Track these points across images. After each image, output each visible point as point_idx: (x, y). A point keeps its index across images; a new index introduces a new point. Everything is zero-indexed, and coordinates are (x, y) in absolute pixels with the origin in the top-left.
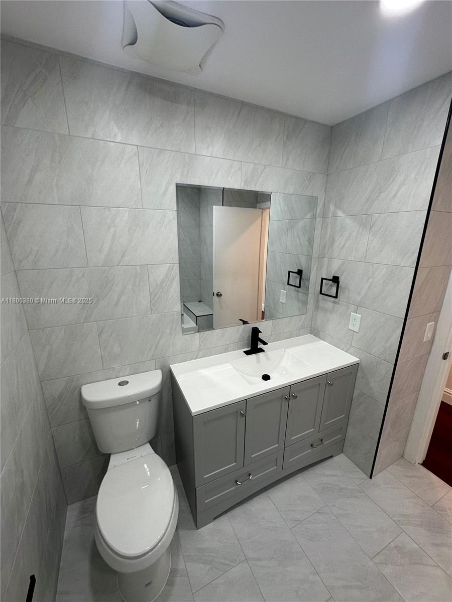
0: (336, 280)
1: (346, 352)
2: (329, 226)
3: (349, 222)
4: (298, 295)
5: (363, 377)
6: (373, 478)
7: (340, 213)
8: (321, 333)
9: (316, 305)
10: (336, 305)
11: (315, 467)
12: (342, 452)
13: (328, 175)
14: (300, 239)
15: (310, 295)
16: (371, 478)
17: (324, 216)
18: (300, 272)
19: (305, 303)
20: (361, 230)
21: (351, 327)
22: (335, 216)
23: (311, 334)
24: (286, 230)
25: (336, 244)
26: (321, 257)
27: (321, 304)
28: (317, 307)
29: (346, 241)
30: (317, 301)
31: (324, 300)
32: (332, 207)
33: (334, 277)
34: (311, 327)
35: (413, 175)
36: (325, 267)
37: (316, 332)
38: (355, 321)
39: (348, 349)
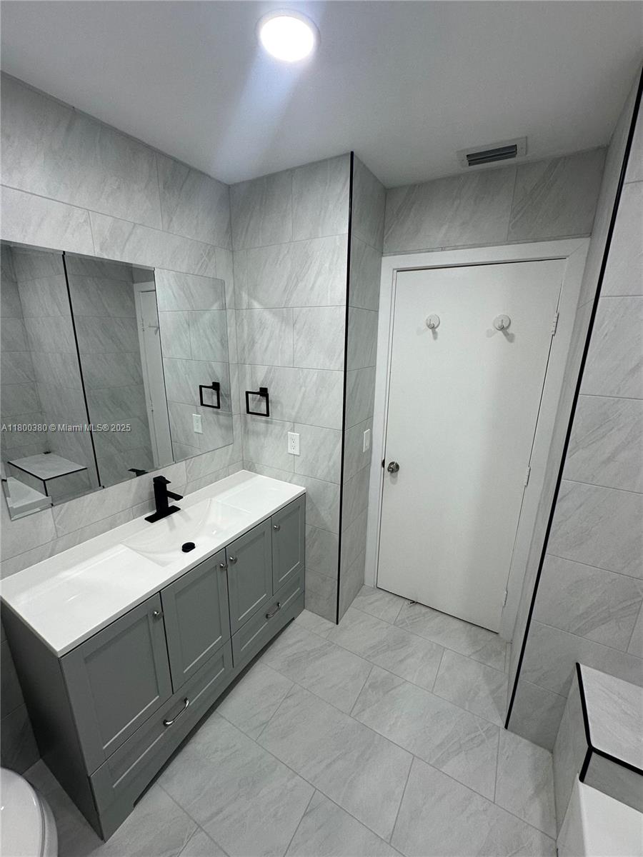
0: (264, 392)
1: (290, 482)
5: (312, 509)
6: (340, 623)
7: (256, 305)
8: (256, 465)
9: (245, 429)
10: (270, 425)
11: (276, 643)
12: (304, 608)
13: (233, 252)
14: (209, 340)
15: (235, 417)
16: (337, 623)
17: (237, 307)
18: (216, 386)
19: (230, 428)
20: (283, 328)
21: (290, 451)
22: (250, 308)
23: (243, 469)
24: (186, 326)
25: (257, 346)
26: (241, 363)
27: (250, 426)
28: (246, 432)
30: (246, 423)
31: (254, 420)
32: (245, 296)
33: (261, 389)
34: (243, 460)
36: (248, 377)
37: (250, 466)
38: (294, 443)
39: (292, 479)
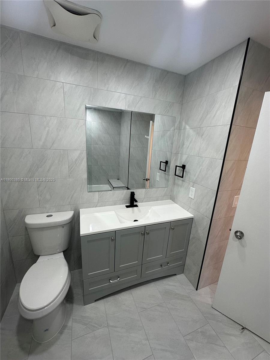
0: (184, 167)
1: (187, 211)
2: (182, 134)
3: (192, 132)
4: (165, 176)
5: (195, 227)
6: (198, 291)
7: (187, 127)
8: (175, 199)
9: (174, 182)
10: (184, 182)
11: (164, 280)
12: (183, 273)
13: (182, 104)
14: (167, 143)
15: (170, 176)
16: (197, 290)
17: (179, 129)
18: (167, 163)
19: (167, 180)
20: (197, 137)
21: (190, 196)
22: (185, 129)
23: (170, 199)
24: (161, 137)
25: (184, 146)
26: (177, 154)
27: (176, 181)
28: (174, 184)
29: (190, 144)
30: (175, 180)
31: (178, 179)
32: (184, 123)
33: (183, 165)
34: (171, 195)
35: (224, 104)
36: (179, 159)
37: (173, 198)
38: (192, 192)
39: (188, 210)
